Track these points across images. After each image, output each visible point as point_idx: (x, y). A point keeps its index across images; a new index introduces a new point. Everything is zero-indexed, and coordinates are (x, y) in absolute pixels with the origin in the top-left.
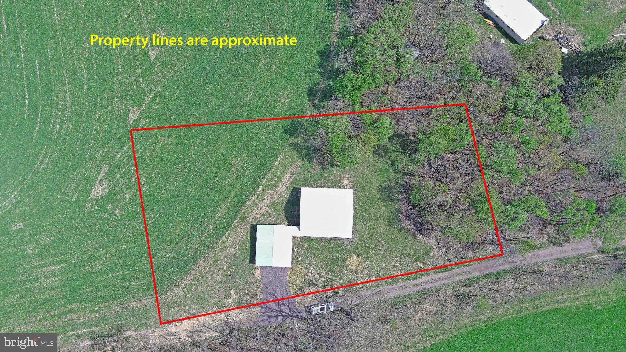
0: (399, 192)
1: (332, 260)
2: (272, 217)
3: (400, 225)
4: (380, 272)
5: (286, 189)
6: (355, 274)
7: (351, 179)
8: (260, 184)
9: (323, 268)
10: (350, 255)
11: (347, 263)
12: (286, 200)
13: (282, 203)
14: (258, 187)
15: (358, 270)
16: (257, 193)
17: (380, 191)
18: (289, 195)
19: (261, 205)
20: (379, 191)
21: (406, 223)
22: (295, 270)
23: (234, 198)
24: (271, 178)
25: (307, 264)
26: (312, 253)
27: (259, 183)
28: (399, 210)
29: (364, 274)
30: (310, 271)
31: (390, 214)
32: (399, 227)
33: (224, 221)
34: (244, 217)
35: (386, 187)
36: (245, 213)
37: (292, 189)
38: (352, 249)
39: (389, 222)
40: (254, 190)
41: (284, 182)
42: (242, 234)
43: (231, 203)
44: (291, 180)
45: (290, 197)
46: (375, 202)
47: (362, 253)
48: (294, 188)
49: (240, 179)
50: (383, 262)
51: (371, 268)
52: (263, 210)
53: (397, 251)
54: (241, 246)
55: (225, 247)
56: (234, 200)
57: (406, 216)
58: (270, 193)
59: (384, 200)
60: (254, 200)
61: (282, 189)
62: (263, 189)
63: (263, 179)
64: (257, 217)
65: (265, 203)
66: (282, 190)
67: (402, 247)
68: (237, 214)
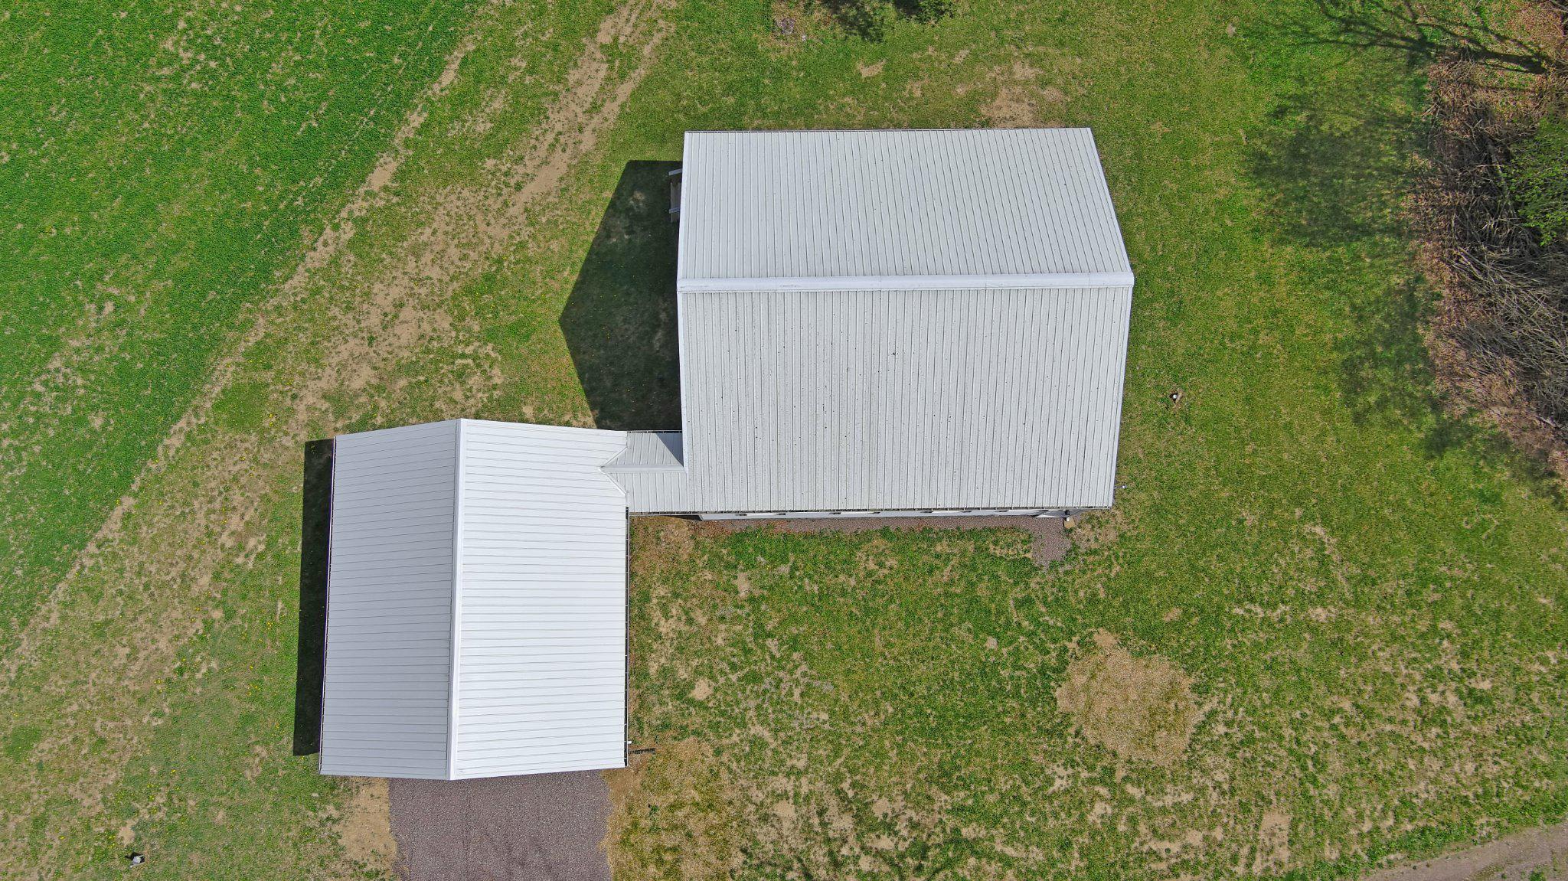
0: (1397, 172)
1: (947, 685)
2: (475, 381)
3: (1436, 406)
4: (1320, 765)
5: (580, 167)
6: (1132, 790)
7: (1051, 93)
8: (376, 143)
9: (880, 755)
10: (1087, 646)
11: (1063, 704)
12: (582, 254)
13: (550, 274)
14: (367, 163)
15: (1159, 759)
16: (359, 207)
17: (1260, 168)
18: (598, 215)
19: (385, 295)
20: (1258, 172)
21: (1474, 387)
22: (666, 786)
23: (178, 247)
24: (463, 101)
25: (757, 730)
26: (794, 644)
27: (373, 136)
28: (1410, 298)
29: (1202, 790)
30: (782, 783)
31: (1348, 330)
32: (1430, 420)
33: (97, 423)
34: (257, 387)
35: (1301, 138)
36: (263, 355)
37: (618, 171)
38: (1093, 600)
39: (1354, 387)
40: (335, 183)
41: (558, 120)
42: (235, 523)
43: (158, 285)
44: (611, 109)
45: (606, 231)
46: (1232, 248)
47: (1177, 626)
48: (633, 166)
49: (228, 111)
50: (1333, 685)
51: (1249, 740)
52: (406, 333)
53: (1430, 595)
54: (229, 615)
55: (100, 630)
56: (179, 263)
57: (1467, 341)
58: (454, 205)
59: (1296, 231)
60: (335, 262)
61: (544, 172)
62: (400, 175)
63: (400, 105)
64: (357, 384)
65: (419, 281)
66: (548, 179)
67: (1465, 570)
68: (195, 372)
